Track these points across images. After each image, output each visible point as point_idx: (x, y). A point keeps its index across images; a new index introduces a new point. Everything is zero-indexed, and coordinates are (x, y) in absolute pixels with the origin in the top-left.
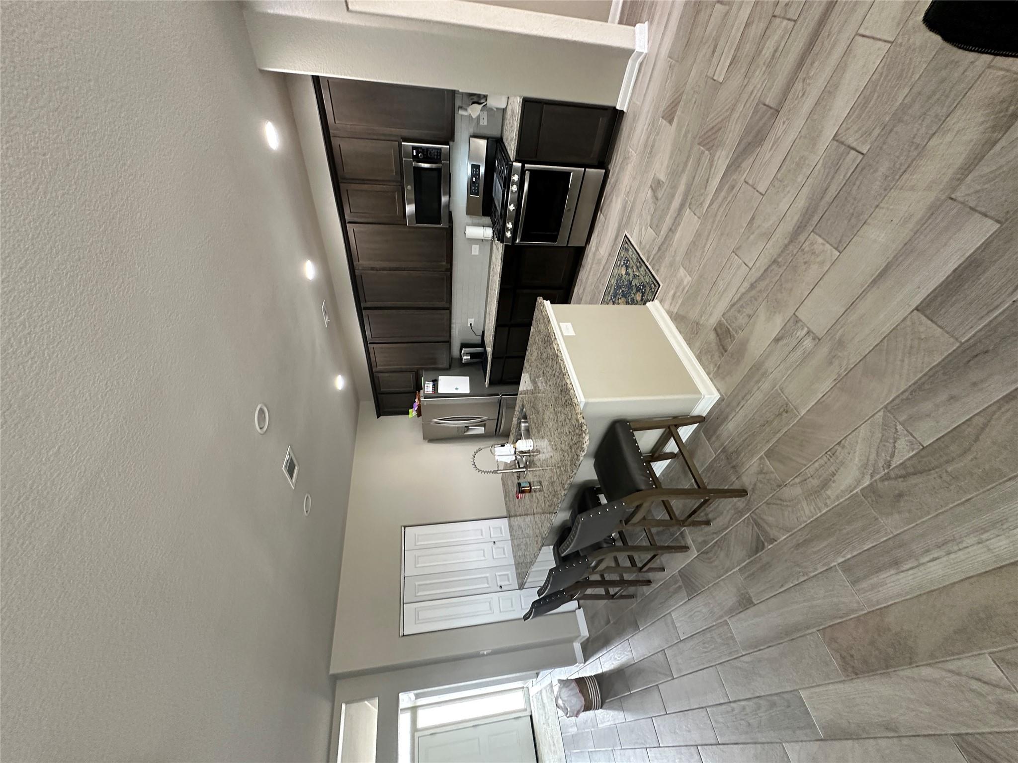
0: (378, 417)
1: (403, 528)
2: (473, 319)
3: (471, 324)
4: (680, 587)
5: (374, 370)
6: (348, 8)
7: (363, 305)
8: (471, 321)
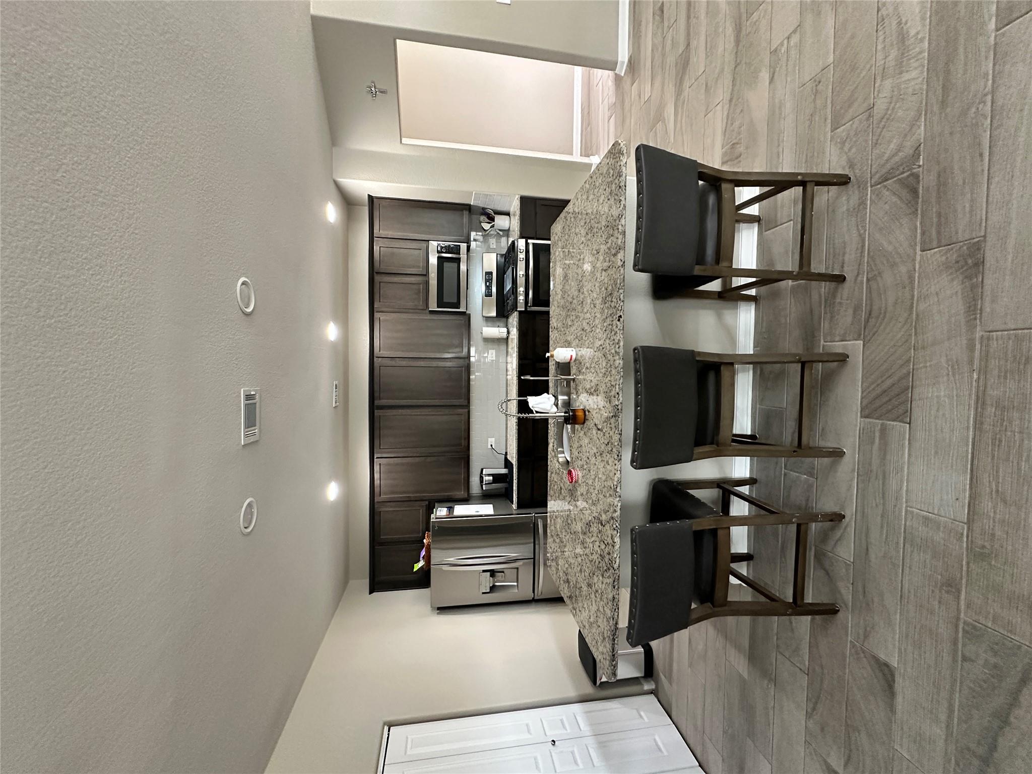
0: (371, 593)
1: (386, 728)
2: (494, 439)
3: (491, 445)
4: (883, 430)
5: (376, 500)
6: (401, 142)
7: (377, 402)
8: (492, 441)
